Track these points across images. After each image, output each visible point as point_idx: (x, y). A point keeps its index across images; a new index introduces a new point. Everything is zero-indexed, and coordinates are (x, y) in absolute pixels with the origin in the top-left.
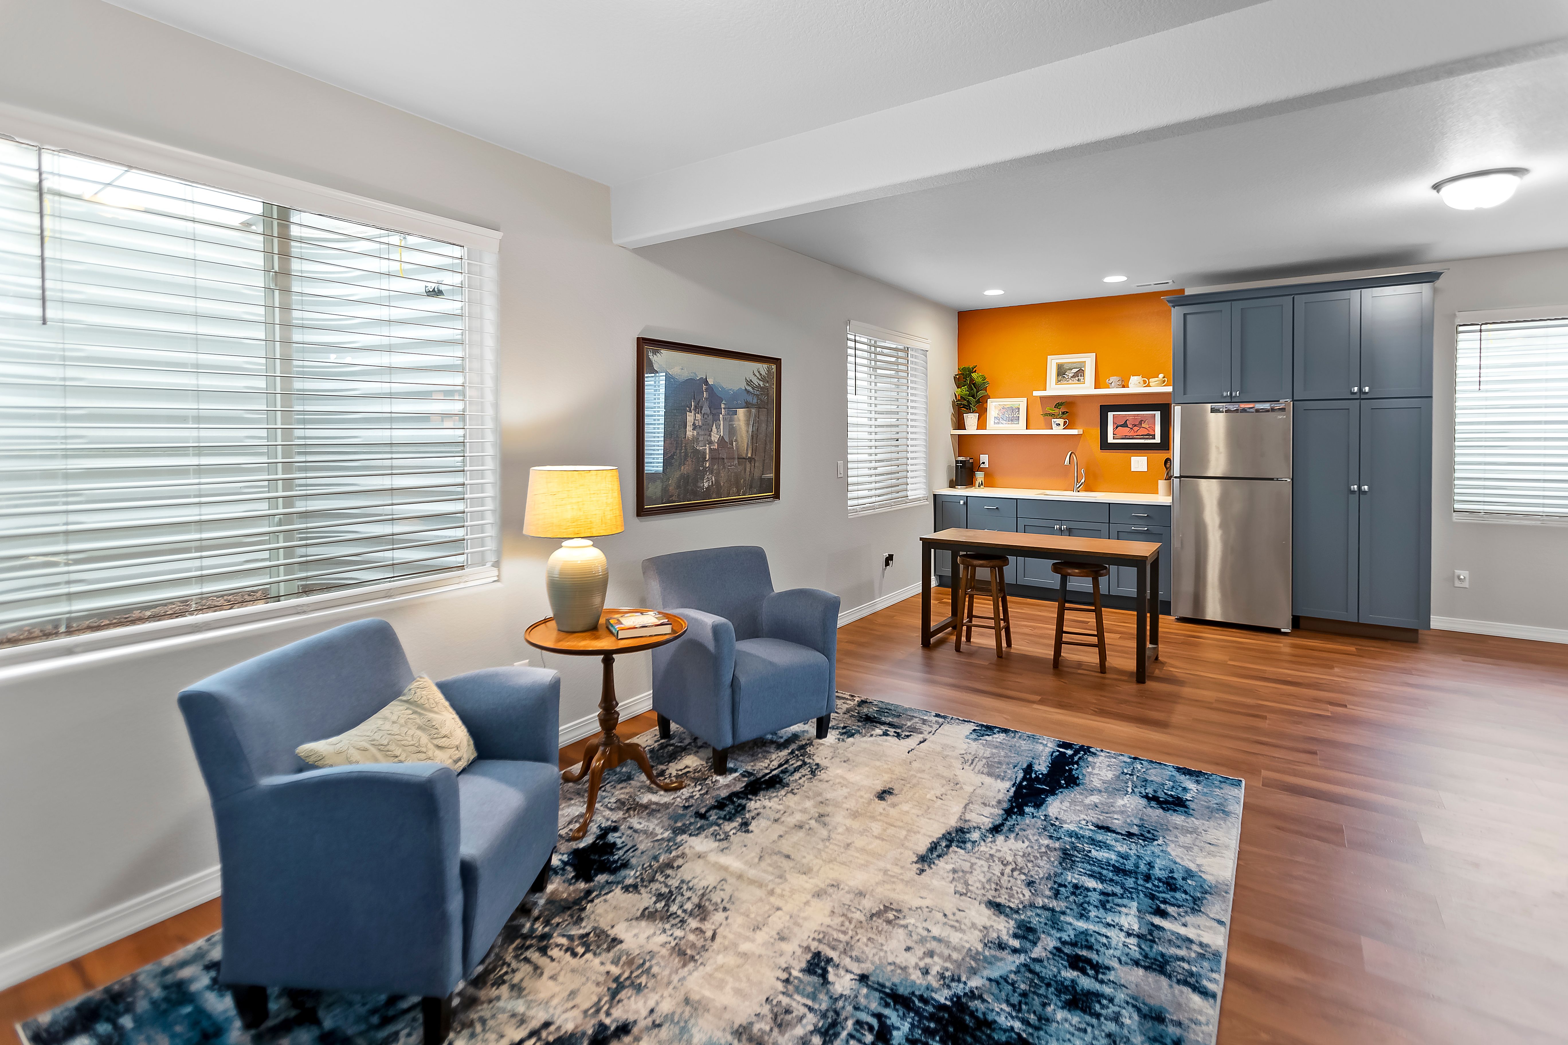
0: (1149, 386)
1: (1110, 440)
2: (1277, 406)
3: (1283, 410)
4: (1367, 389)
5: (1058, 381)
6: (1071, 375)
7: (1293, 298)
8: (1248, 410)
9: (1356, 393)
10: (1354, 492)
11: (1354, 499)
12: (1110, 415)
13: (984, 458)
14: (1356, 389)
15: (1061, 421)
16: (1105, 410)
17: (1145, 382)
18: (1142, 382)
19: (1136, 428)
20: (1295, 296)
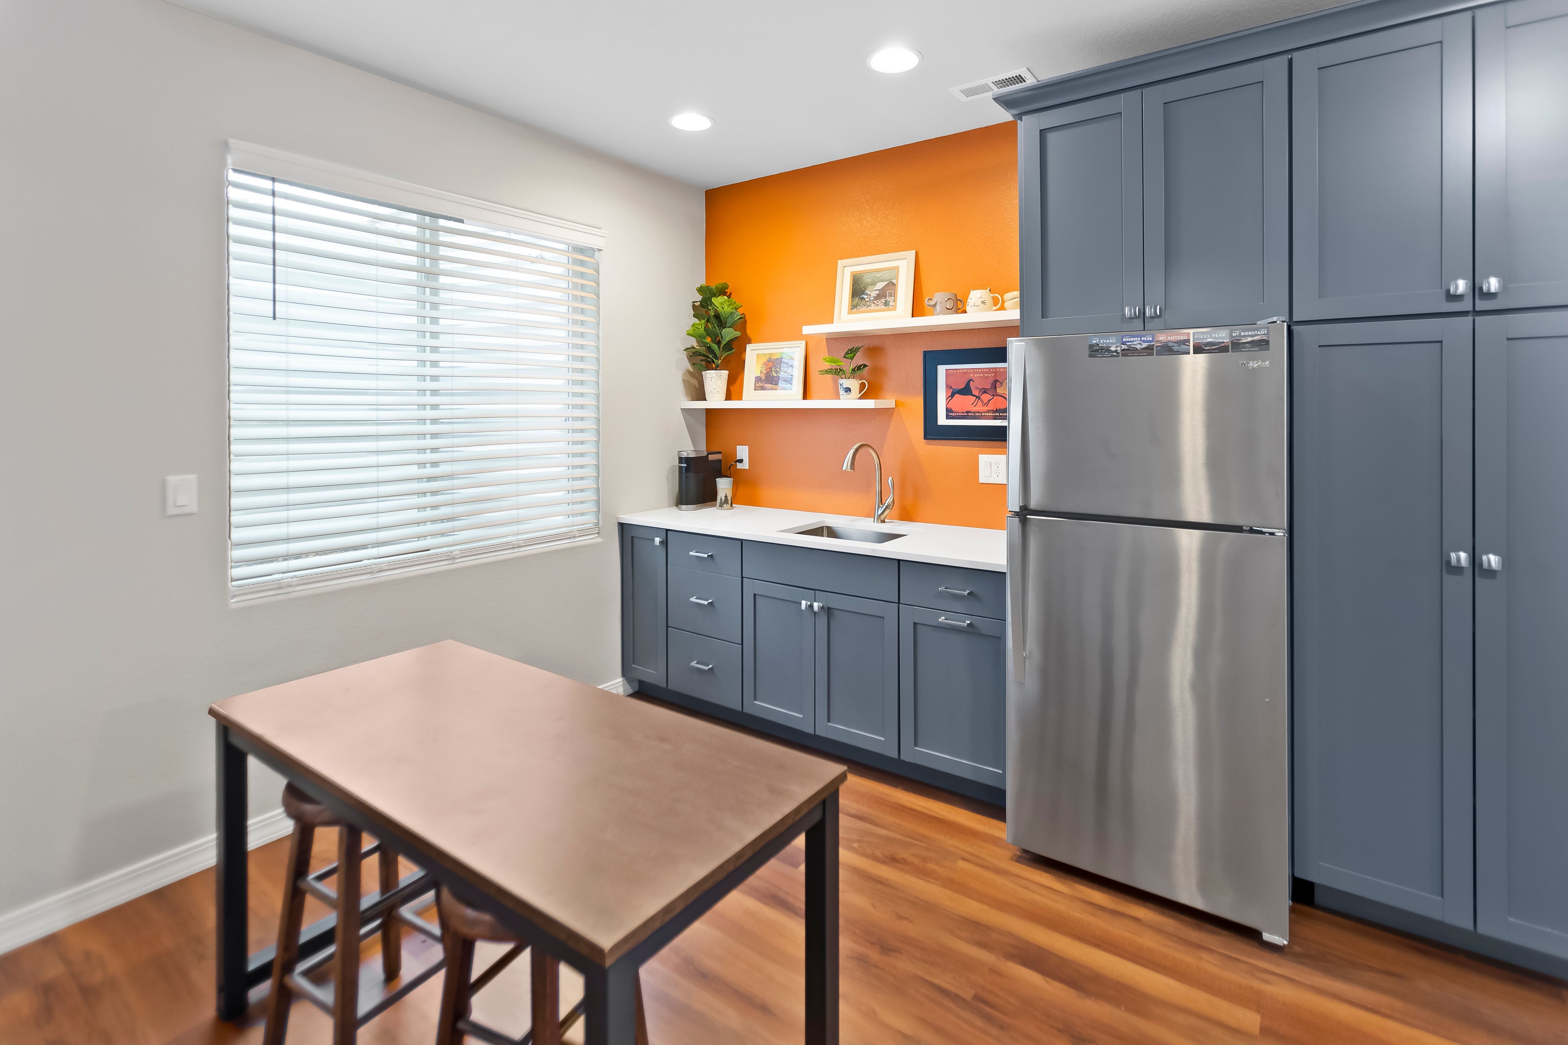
0: (1002, 308)
1: (942, 420)
2: (1248, 336)
3: (1263, 344)
4: (1493, 284)
5: (853, 307)
6: (874, 294)
7: (1290, 62)
8: (1176, 348)
9: (1459, 298)
10: (1458, 570)
11: (1459, 587)
12: (942, 370)
13: (743, 452)
14: (1461, 286)
15: (854, 384)
16: (932, 360)
17: (995, 301)
18: (989, 302)
19: (985, 397)
20: (1296, 55)
